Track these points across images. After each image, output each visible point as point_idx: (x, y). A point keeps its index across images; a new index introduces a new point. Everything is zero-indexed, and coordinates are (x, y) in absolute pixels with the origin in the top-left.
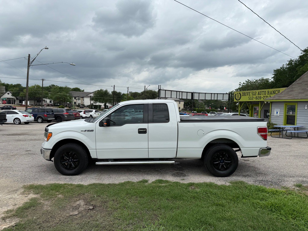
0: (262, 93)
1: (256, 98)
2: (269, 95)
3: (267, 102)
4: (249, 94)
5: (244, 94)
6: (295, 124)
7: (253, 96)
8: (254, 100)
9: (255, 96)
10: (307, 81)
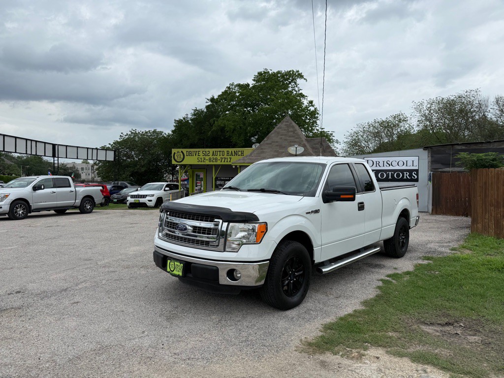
0: (219, 153)
1: (210, 160)
2: (228, 157)
3: (236, 166)
4: (199, 153)
5: (190, 154)
7: (204, 157)
8: (207, 163)
9: (207, 158)
10: (277, 142)
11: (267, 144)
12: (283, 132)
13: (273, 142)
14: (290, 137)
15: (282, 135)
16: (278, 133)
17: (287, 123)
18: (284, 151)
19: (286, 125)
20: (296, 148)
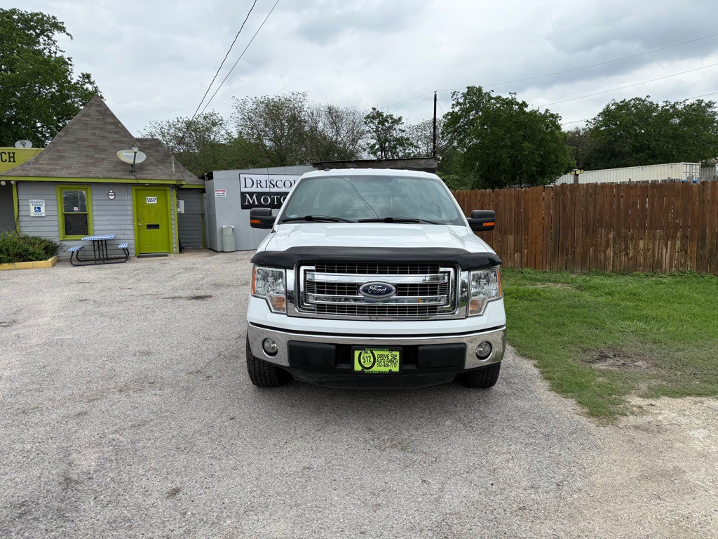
3: (8, 182)
6: (90, 231)
10: (86, 140)
11: (67, 142)
12: (95, 122)
13: (79, 139)
14: (110, 132)
15: (95, 128)
16: (86, 124)
17: (98, 108)
18: (104, 156)
19: (97, 111)
20: (135, 153)
